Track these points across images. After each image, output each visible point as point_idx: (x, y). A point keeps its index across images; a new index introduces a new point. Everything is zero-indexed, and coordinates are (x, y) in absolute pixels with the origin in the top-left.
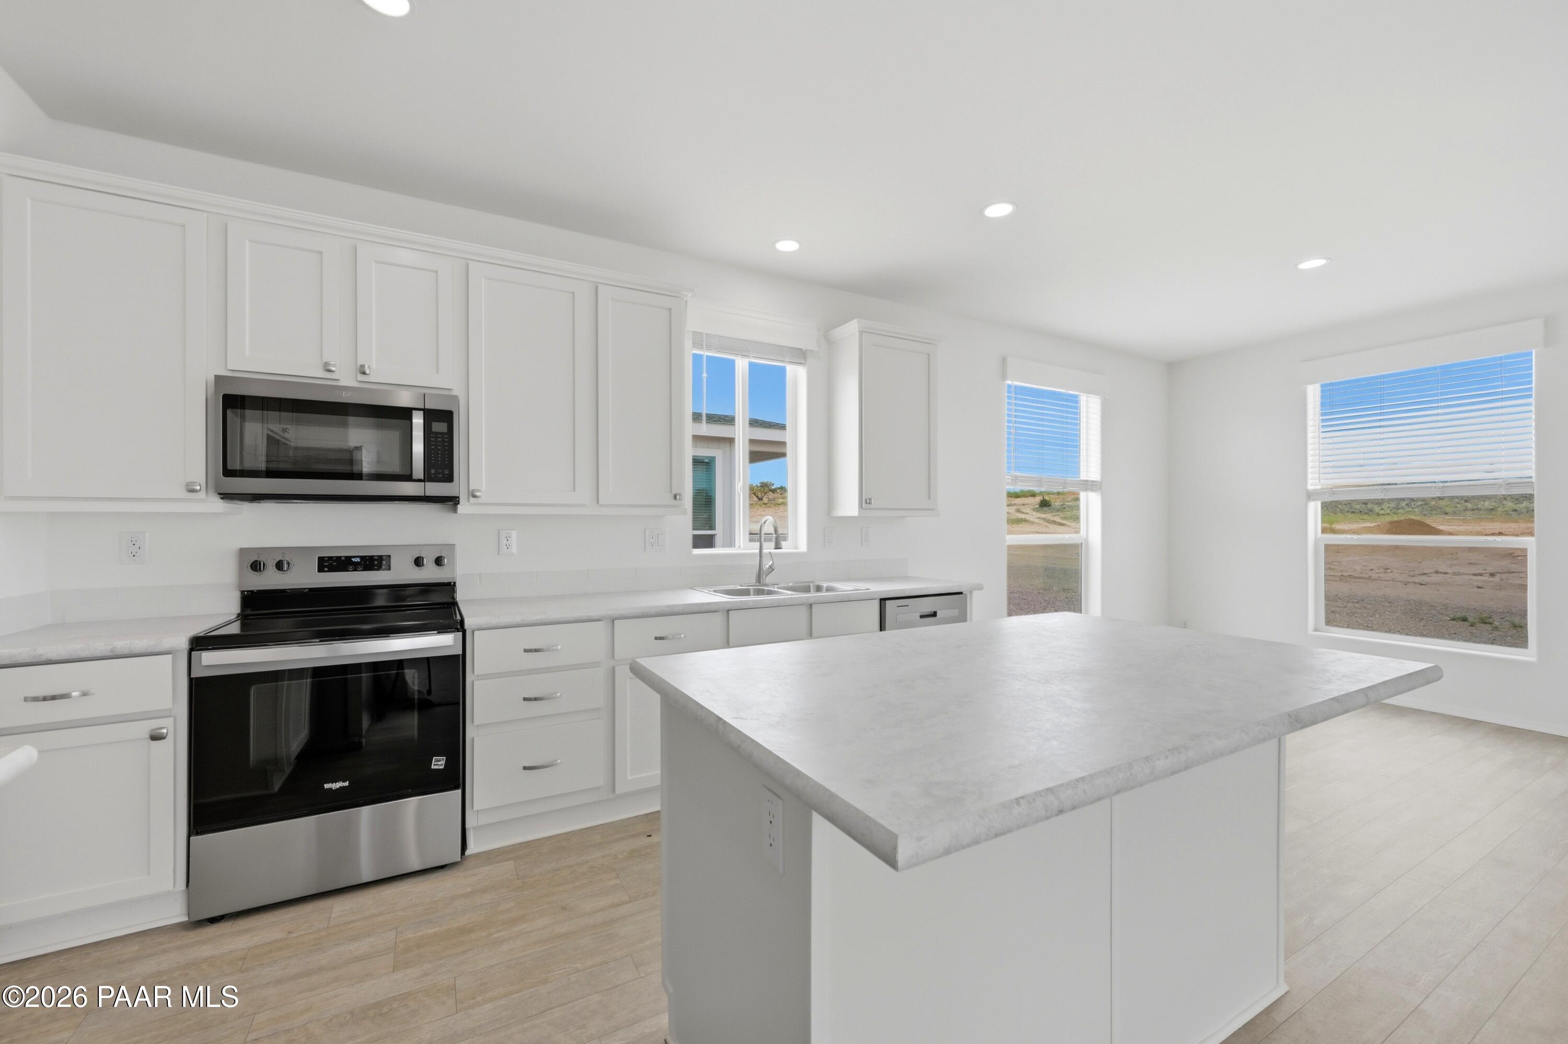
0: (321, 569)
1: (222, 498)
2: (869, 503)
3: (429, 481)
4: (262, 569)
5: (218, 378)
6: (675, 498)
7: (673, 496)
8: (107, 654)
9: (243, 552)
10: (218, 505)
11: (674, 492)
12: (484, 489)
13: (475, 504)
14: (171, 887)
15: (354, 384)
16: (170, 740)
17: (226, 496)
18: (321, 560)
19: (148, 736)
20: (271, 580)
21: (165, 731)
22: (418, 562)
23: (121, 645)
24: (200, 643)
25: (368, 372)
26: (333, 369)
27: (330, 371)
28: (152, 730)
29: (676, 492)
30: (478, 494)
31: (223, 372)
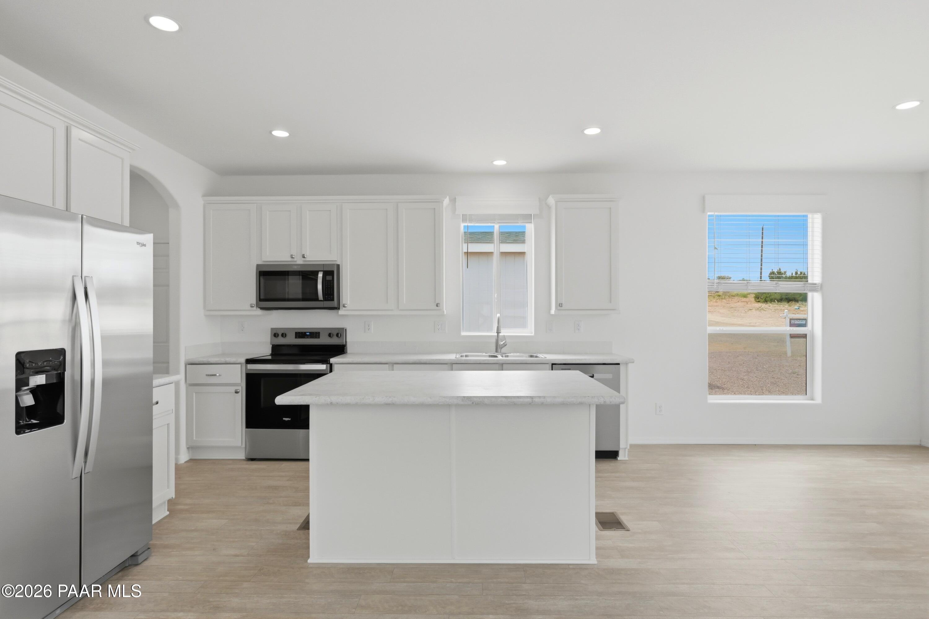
0: (296, 337)
1: (261, 309)
2: (561, 306)
3: (325, 301)
4: (277, 336)
5: (258, 266)
6: (437, 306)
7: (436, 305)
8: (224, 362)
9: (272, 329)
10: (259, 312)
11: (437, 303)
12: (349, 303)
13: (345, 310)
14: (240, 445)
15: (302, 263)
16: (240, 393)
17: (262, 308)
18: (296, 333)
19: (234, 392)
20: (281, 341)
21: (238, 391)
22: (330, 335)
23: (228, 360)
24: (249, 361)
25: (305, 257)
26: (294, 257)
27: (293, 258)
28: (236, 390)
29: (438, 303)
30: (346, 306)
31: (260, 263)
